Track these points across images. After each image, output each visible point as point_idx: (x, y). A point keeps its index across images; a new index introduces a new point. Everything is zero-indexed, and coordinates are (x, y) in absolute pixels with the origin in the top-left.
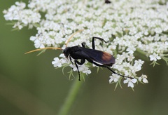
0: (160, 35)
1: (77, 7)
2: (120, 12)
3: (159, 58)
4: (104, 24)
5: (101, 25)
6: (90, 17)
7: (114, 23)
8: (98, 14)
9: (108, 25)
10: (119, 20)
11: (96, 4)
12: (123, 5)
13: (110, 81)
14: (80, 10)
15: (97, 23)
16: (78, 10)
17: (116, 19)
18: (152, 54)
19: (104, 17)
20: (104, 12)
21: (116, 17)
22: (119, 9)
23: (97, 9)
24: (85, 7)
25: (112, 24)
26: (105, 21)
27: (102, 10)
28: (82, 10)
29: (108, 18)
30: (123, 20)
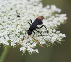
0: (44, 33)
1: (4, 18)
2: (25, 22)
3: (44, 43)
4: (17, 27)
5: (15, 27)
6: (10, 23)
8: (14, 22)
9: (19, 27)
10: (24, 25)
11: (13, 17)
12: (26, 18)
14: (5, 19)
15: (13, 26)
17: (23, 25)
18: (40, 41)
19: (17, 23)
21: (22, 23)
22: (24, 20)
23: (13, 20)
24: (7, 18)
25: (21, 26)
26: (17, 25)
27: (16, 20)
29: (19, 24)
30: (26, 25)
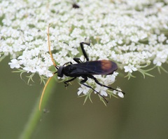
0: (136, 45)
1: (40, 12)
2: (90, 18)
3: (135, 69)
4: (71, 32)
5: (68, 32)
6: (55, 23)
7: (83, 30)
8: (65, 20)
9: (76, 32)
10: (88, 27)
11: (62, 8)
12: (94, 10)
13: (79, 93)
14: (43, 14)
15: (62, 30)
16: (41, 15)
17: (85, 27)
18: (127, 65)
19: (71, 23)
20: (72, 17)
21: (85, 23)
22: (89, 14)
23: (63, 14)
24: (49, 11)
25: (81, 31)
26: (73, 28)
27: (69, 16)
28: (46, 14)
29: (76, 25)
30: (94, 27)
